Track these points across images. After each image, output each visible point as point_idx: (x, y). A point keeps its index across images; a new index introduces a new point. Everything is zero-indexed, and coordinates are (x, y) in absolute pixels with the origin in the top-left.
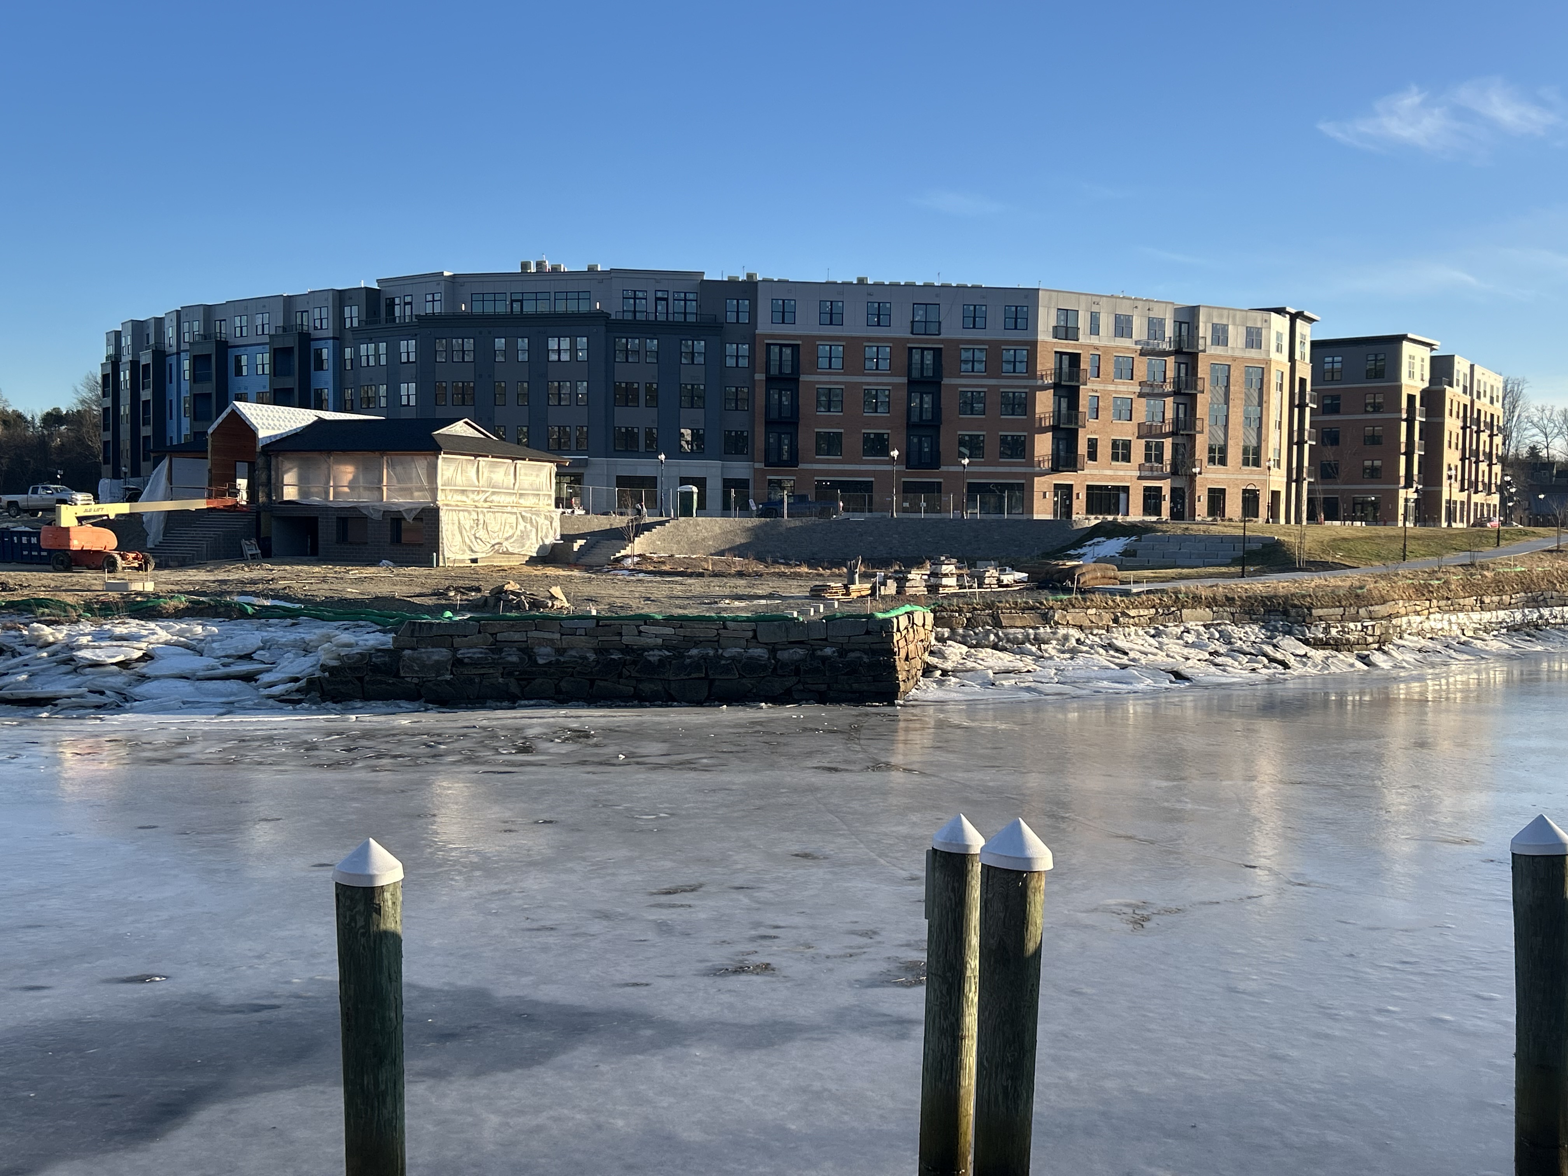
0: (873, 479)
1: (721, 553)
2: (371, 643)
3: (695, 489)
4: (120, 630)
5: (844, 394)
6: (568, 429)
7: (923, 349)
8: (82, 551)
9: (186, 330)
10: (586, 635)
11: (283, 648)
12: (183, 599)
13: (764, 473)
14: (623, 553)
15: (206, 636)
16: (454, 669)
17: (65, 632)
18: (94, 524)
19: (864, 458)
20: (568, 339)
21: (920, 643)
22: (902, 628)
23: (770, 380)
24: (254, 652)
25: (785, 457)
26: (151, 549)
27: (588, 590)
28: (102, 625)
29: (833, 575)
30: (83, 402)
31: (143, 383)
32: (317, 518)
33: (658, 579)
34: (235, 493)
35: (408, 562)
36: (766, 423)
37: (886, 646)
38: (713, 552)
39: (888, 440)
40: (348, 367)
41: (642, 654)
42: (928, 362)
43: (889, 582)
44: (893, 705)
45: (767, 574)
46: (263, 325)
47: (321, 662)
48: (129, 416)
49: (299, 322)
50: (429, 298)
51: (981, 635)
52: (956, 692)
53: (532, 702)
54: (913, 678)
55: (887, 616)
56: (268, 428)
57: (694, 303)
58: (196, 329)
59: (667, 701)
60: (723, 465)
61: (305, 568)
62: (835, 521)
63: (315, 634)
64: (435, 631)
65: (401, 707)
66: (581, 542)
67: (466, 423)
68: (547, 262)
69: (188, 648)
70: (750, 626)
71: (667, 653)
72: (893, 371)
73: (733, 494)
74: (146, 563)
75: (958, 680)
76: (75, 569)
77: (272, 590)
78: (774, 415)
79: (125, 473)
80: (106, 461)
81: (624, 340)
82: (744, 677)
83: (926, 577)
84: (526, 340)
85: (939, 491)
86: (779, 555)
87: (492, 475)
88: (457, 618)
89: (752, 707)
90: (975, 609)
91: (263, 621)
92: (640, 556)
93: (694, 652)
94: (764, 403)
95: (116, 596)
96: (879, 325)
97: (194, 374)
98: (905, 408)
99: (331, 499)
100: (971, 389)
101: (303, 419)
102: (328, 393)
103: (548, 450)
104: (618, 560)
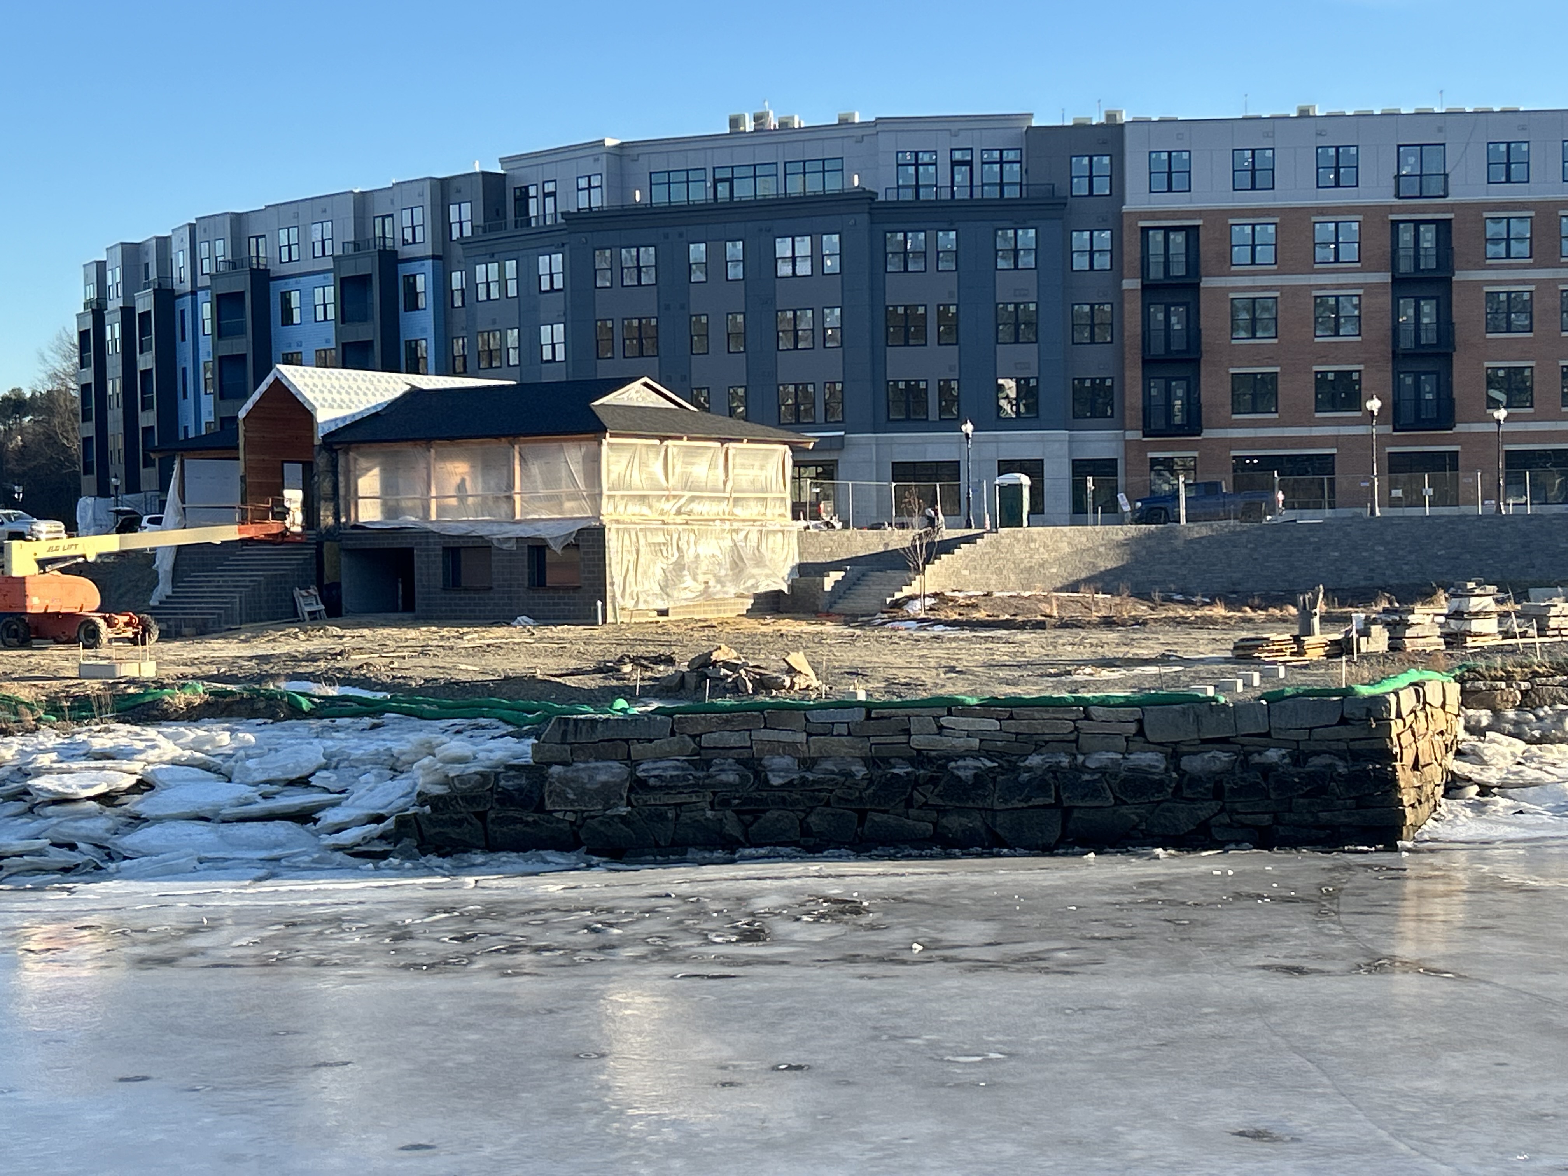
0: (1334, 451)
1: (1073, 587)
2: (498, 755)
3: (1025, 480)
4: (101, 742)
5: (1280, 307)
6: (810, 389)
7: (1417, 223)
8: (46, 615)
9: (205, 255)
10: (849, 734)
11: (357, 765)
12: (200, 689)
13: (1143, 447)
14: (907, 591)
15: (236, 749)
16: (633, 797)
17: (16, 747)
18: (63, 571)
19: (1318, 415)
20: (808, 239)
21: (1438, 738)
22: (1405, 712)
23: (1148, 288)
24: (313, 774)
25: (1178, 420)
26: (154, 608)
27: (851, 657)
28: (74, 734)
29: (1271, 619)
30: (54, 377)
31: (141, 341)
32: (412, 549)
33: (967, 634)
34: (282, 514)
35: (558, 618)
36: (1145, 362)
37: (1377, 745)
38: (1059, 585)
39: (1359, 382)
40: (458, 303)
41: (945, 767)
42: (1426, 245)
43: (1376, 629)
44: (1395, 849)
45: (1156, 620)
46: (323, 241)
47: (418, 789)
48: (121, 396)
49: (379, 233)
50: (583, 183)
51: (1548, 721)
52: (1510, 825)
53: (762, 851)
54: (1428, 800)
55: (1377, 690)
56: (331, 407)
57: (1017, 167)
58: (219, 252)
59: (991, 847)
60: (1070, 436)
61: (395, 632)
62: (1271, 526)
63: (409, 742)
64: (600, 733)
65: (548, 863)
66: (837, 576)
67: (646, 385)
68: (771, 114)
69: (209, 770)
70: (1132, 713)
71: (989, 764)
72: (1364, 262)
73: (1090, 484)
74: (146, 630)
75: (1510, 802)
76: (35, 643)
77: (340, 670)
78: (1158, 348)
79: (116, 487)
80: (88, 470)
81: (900, 236)
82: (1125, 803)
83: (1442, 619)
84: (740, 244)
85: (1455, 467)
86: (1173, 587)
87: (689, 469)
88: (635, 711)
89: (1140, 856)
90: (1536, 674)
91: (327, 721)
92: (935, 595)
93: (1035, 760)
94: (1139, 330)
95: (97, 686)
96: (1337, 185)
97: (219, 325)
98: (1388, 323)
99: (433, 517)
100: (1506, 289)
101: (387, 390)
102: (427, 347)
103: (780, 425)
104: (898, 605)
